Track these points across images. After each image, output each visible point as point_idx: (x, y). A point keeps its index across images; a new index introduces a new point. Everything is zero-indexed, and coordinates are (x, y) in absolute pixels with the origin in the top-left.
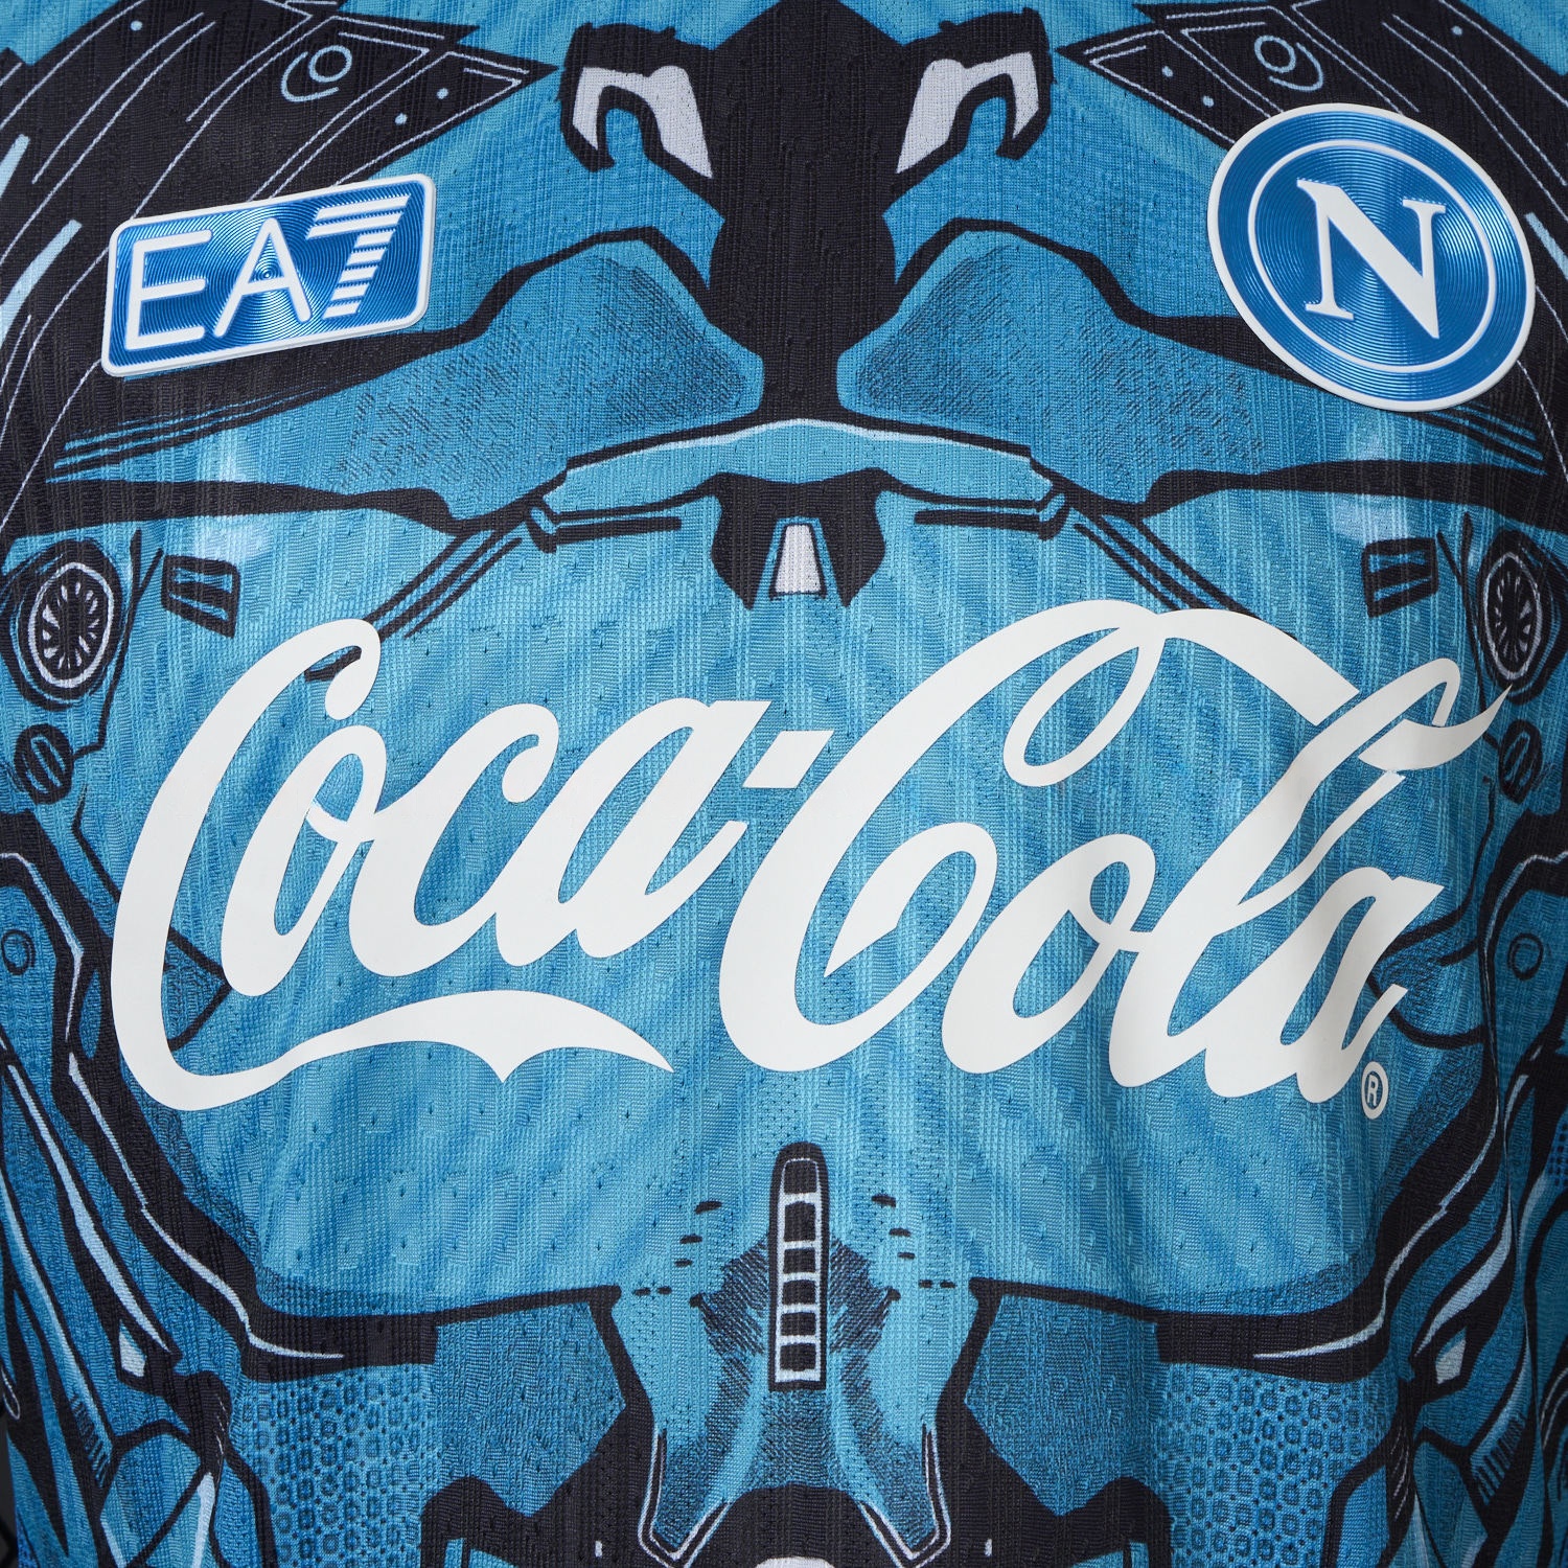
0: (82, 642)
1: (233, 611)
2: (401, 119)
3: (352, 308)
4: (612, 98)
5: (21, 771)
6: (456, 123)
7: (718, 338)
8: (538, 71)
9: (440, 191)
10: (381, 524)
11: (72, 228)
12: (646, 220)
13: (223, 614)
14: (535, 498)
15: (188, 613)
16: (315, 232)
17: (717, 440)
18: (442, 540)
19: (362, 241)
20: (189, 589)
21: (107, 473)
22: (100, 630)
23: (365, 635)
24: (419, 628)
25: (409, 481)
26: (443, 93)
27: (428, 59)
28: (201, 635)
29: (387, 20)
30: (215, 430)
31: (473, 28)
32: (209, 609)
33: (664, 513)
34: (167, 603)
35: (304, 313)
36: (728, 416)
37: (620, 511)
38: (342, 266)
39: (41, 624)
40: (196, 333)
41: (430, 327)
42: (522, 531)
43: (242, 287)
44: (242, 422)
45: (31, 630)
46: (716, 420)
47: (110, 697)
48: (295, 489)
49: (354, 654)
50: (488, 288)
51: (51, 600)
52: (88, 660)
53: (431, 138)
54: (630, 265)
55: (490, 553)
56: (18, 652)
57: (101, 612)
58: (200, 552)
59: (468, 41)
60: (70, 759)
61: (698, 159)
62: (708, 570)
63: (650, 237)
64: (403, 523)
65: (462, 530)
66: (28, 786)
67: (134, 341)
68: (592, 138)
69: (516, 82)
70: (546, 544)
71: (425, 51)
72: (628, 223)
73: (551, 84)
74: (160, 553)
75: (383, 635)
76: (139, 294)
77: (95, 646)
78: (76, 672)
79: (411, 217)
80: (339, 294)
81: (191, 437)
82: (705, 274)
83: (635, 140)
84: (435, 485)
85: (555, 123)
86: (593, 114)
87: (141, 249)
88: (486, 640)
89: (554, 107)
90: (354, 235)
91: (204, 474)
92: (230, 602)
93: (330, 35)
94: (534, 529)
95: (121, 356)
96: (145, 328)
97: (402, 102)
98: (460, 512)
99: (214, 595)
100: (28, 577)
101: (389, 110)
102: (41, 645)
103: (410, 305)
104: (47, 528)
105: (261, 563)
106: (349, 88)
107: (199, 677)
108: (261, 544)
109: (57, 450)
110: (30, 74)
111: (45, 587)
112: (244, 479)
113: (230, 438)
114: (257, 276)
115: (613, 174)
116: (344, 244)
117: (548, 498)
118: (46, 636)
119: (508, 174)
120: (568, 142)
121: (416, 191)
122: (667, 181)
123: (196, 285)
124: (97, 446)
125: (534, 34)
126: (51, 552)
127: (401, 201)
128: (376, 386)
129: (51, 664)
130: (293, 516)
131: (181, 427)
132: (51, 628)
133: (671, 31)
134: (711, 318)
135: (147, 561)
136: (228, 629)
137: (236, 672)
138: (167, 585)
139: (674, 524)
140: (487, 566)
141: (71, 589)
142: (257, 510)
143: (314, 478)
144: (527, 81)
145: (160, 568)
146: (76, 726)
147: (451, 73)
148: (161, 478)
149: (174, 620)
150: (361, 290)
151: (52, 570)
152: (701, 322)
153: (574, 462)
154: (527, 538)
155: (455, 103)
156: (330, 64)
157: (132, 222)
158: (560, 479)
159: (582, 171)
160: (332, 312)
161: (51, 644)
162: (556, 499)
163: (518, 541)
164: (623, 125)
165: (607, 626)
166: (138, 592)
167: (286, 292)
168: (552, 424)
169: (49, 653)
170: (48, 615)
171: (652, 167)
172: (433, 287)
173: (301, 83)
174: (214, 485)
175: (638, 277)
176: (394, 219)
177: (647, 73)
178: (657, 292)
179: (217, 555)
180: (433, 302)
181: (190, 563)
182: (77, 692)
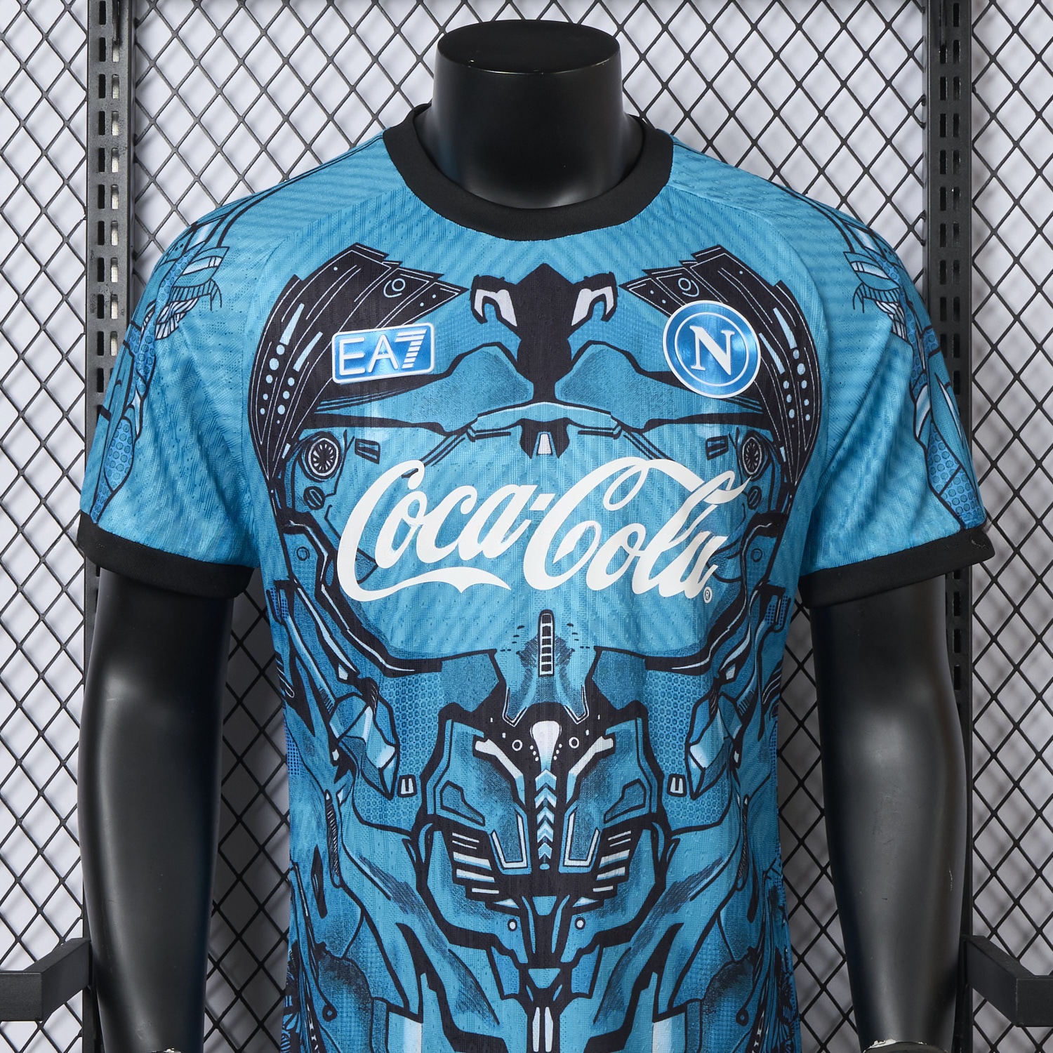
0: (328, 462)
1: (379, 457)
2: (422, 304)
3: (411, 366)
4: (487, 300)
5: (306, 499)
6: (439, 306)
7: (521, 378)
8: (463, 290)
9: (437, 328)
10: (423, 432)
11: (320, 335)
12: (497, 340)
13: (375, 457)
14: (468, 426)
15: (364, 456)
16: (398, 340)
17: (521, 408)
18: (442, 438)
19: (412, 344)
20: (364, 449)
21: (336, 412)
22: (334, 459)
23: (420, 465)
24: (436, 463)
25: (432, 420)
26: (434, 296)
27: (429, 285)
28: (368, 463)
29: (415, 270)
30: (370, 401)
31: (443, 275)
32: (371, 455)
33: (506, 431)
34: (357, 453)
35: (396, 367)
36: (524, 401)
37: (493, 430)
38: (407, 352)
39: (313, 456)
40: (361, 370)
41: (435, 373)
42: (465, 435)
43: (375, 357)
44: (378, 399)
45: (310, 457)
46: (520, 402)
47: (338, 479)
48: (396, 421)
49: (416, 470)
50: (452, 360)
51: (316, 449)
52: (330, 468)
53: (431, 311)
54: (494, 354)
55: (456, 442)
56: (305, 464)
57: (334, 453)
58: (367, 438)
59: (440, 279)
60: (324, 498)
61: (513, 321)
62: (519, 447)
63: (499, 345)
64: (430, 432)
65: (448, 435)
66: (308, 504)
67: (343, 372)
68: (481, 313)
69: (457, 294)
70: (472, 439)
71: (428, 282)
72: (492, 341)
73: (467, 294)
74: (354, 438)
75: (425, 465)
76: (343, 357)
77: (332, 464)
78: (326, 471)
79: (427, 336)
80: (406, 361)
81: (362, 403)
82: (516, 357)
83: (494, 314)
84: (439, 421)
85: (469, 308)
86: (481, 305)
87: (342, 342)
88: (455, 467)
89: (469, 303)
90: (410, 342)
91: (367, 415)
92: (378, 454)
93: (397, 275)
94: (469, 435)
95: (339, 377)
96: (346, 368)
97: (422, 299)
98: (447, 430)
99: (372, 451)
100: (309, 441)
101: (418, 302)
102: (313, 462)
103: (428, 366)
104: (315, 427)
105: (387, 442)
106: (405, 293)
107: (368, 475)
108: (387, 436)
109: (317, 404)
110: (302, 284)
111: (314, 445)
112: (380, 417)
113: (375, 404)
114: (380, 353)
115: (487, 325)
116: (407, 344)
117: (472, 426)
118: (315, 460)
119: (456, 324)
120: (473, 314)
121: (429, 329)
122: (504, 327)
123: (361, 355)
124: (332, 404)
125: (462, 276)
126: (316, 434)
127: (424, 332)
128: (420, 390)
129: (317, 468)
130: (396, 429)
131: (359, 400)
132: (316, 457)
133: (503, 278)
134: (518, 371)
135: (349, 440)
136: (377, 462)
137: (380, 474)
138: (357, 448)
139: (509, 434)
140: (455, 446)
141: (323, 447)
142: (385, 426)
143: (402, 418)
144: (460, 293)
145: (354, 442)
146: (326, 487)
147: (436, 289)
148: (353, 415)
149: (360, 458)
150: (413, 360)
151: (317, 440)
152: (515, 373)
153: (480, 415)
154: (467, 438)
155: (439, 299)
156: (399, 285)
157: (338, 333)
158: (476, 420)
159: (478, 324)
160: (405, 366)
161: (316, 462)
162: (475, 426)
163: (464, 439)
164: (490, 309)
165: (490, 463)
166: (347, 449)
167: (390, 359)
168: (473, 403)
169: (316, 465)
170: (315, 453)
171: (499, 323)
172: (436, 360)
173: (390, 291)
174: (371, 418)
175: (496, 357)
176: (422, 337)
177: (496, 292)
178: (502, 362)
179: (372, 439)
180: (436, 364)
181: (364, 441)
182: (327, 477)
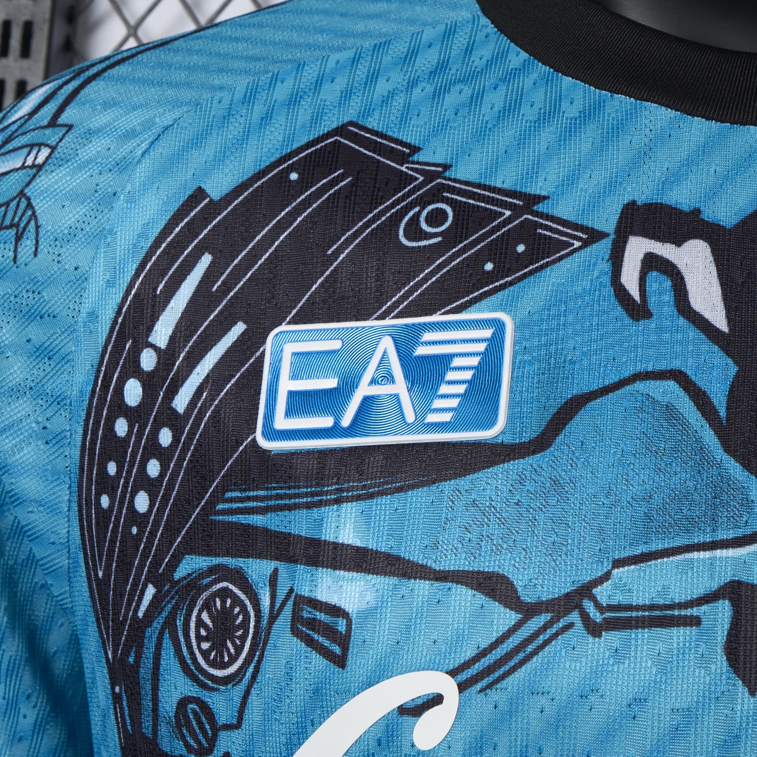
0: (229, 644)
1: (345, 649)
2: (489, 266)
3: (446, 417)
4: (651, 262)
5: (179, 726)
6: (531, 273)
7: (734, 468)
8: (594, 236)
9: (519, 327)
10: (464, 596)
11: (239, 328)
12: (676, 364)
13: (337, 649)
14: (586, 591)
15: (310, 642)
16: (421, 351)
17: (730, 552)
18: (511, 617)
19: (457, 362)
20: (313, 624)
21: (257, 520)
22: (243, 638)
23: (448, 687)
24: (490, 686)
25: (487, 565)
26: (521, 248)
27: (510, 220)
28: (318, 662)
29: (479, 186)
30: (338, 501)
31: (545, 198)
32: (327, 643)
33: (689, 612)
34: (295, 632)
35: (410, 417)
36: (740, 533)
37: (652, 607)
38: (440, 379)
39: (200, 623)
40: (327, 422)
41: (508, 439)
42: (575, 617)
43: (364, 390)
44: (358, 498)
45: (193, 625)
46: (730, 535)
47: (247, 693)
48: (398, 558)
49: (437, 699)
50: (554, 410)
51: (207, 606)
52: (233, 659)
53: (511, 284)
54: (664, 400)
55: (550, 632)
56: (182, 639)
57: (245, 625)
58: (322, 595)
59: (540, 207)
60: (216, 730)
61: (719, 319)
62: (720, 662)
63: (679, 376)
64: (481, 598)
65: (528, 611)
66: (183, 738)
67: (281, 422)
68: (635, 293)
69: (577, 244)
70: (594, 630)
71: (508, 213)
72: (663, 365)
73: (603, 247)
74: (291, 590)
75: (462, 687)
76: (286, 385)
77: (239, 650)
78: (224, 666)
79: (495, 344)
80: (438, 403)
81: (320, 504)
82: (723, 413)
83: (669, 297)
84: (507, 570)
85: (607, 279)
86: (636, 275)
87: (290, 349)
88: (543, 701)
89: (606, 267)
90: (451, 357)
91: (328, 535)
92: (344, 641)
93: (436, 195)
94: (585, 617)
95: (272, 434)
96: (289, 413)
97: (491, 252)
98: (527, 596)
99: (330, 632)
100: (193, 585)
101: (479, 259)
102: (199, 638)
103: (492, 423)
104: (208, 552)
105: (369, 613)
106: (451, 238)
107: (316, 691)
108: (370, 597)
109: (218, 496)
110: (215, 207)
111: (204, 596)
112: (358, 543)
113: (350, 510)
114: (373, 382)
115: (652, 324)
116: (443, 362)
117: (597, 591)
118: (203, 633)
119: (570, 318)
120: (617, 296)
121: (499, 326)
122: (693, 333)
123: (331, 383)
124: (249, 499)
125: (592, 206)
126: (212, 570)
127: (487, 333)
128: (463, 483)
129: (205, 654)
130: (392, 580)
131: (312, 494)
132: (206, 627)
133: (697, 212)
134: (727, 450)
135: (281, 594)
136: (341, 661)
137: (347, 694)
138: (296, 618)
139: (696, 621)
140: (547, 643)
141: (223, 602)
142: (368, 571)
143: (413, 553)
144: (586, 244)
145: (290, 604)
146: (224, 710)
147: (527, 232)
148: (295, 531)
149: (298, 645)
150: (454, 403)
151: (212, 584)
152: (719, 453)
153: (618, 563)
154: (579, 624)
155: (533, 255)
156: (436, 218)
157: (284, 327)
158: (607, 576)
159: (628, 320)
160: (432, 418)
161: (206, 639)
162: (602, 593)
163: (571, 626)
164: (659, 284)
165: (639, 701)
166: (273, 618)
167: (397, 396)
168: (601, 531)
169: (205, 646)
170: (205, 616)
171: (682, 321)
172: (512, 404)
173: (414, 232)
174: (336, 545)
175: (670, 411)
176: (481, 347)
177: (679, 244)
178: (685, 424)
179: (334, 600)
180: (511, 418)
181: (315, 604)
182: (226, 681)
